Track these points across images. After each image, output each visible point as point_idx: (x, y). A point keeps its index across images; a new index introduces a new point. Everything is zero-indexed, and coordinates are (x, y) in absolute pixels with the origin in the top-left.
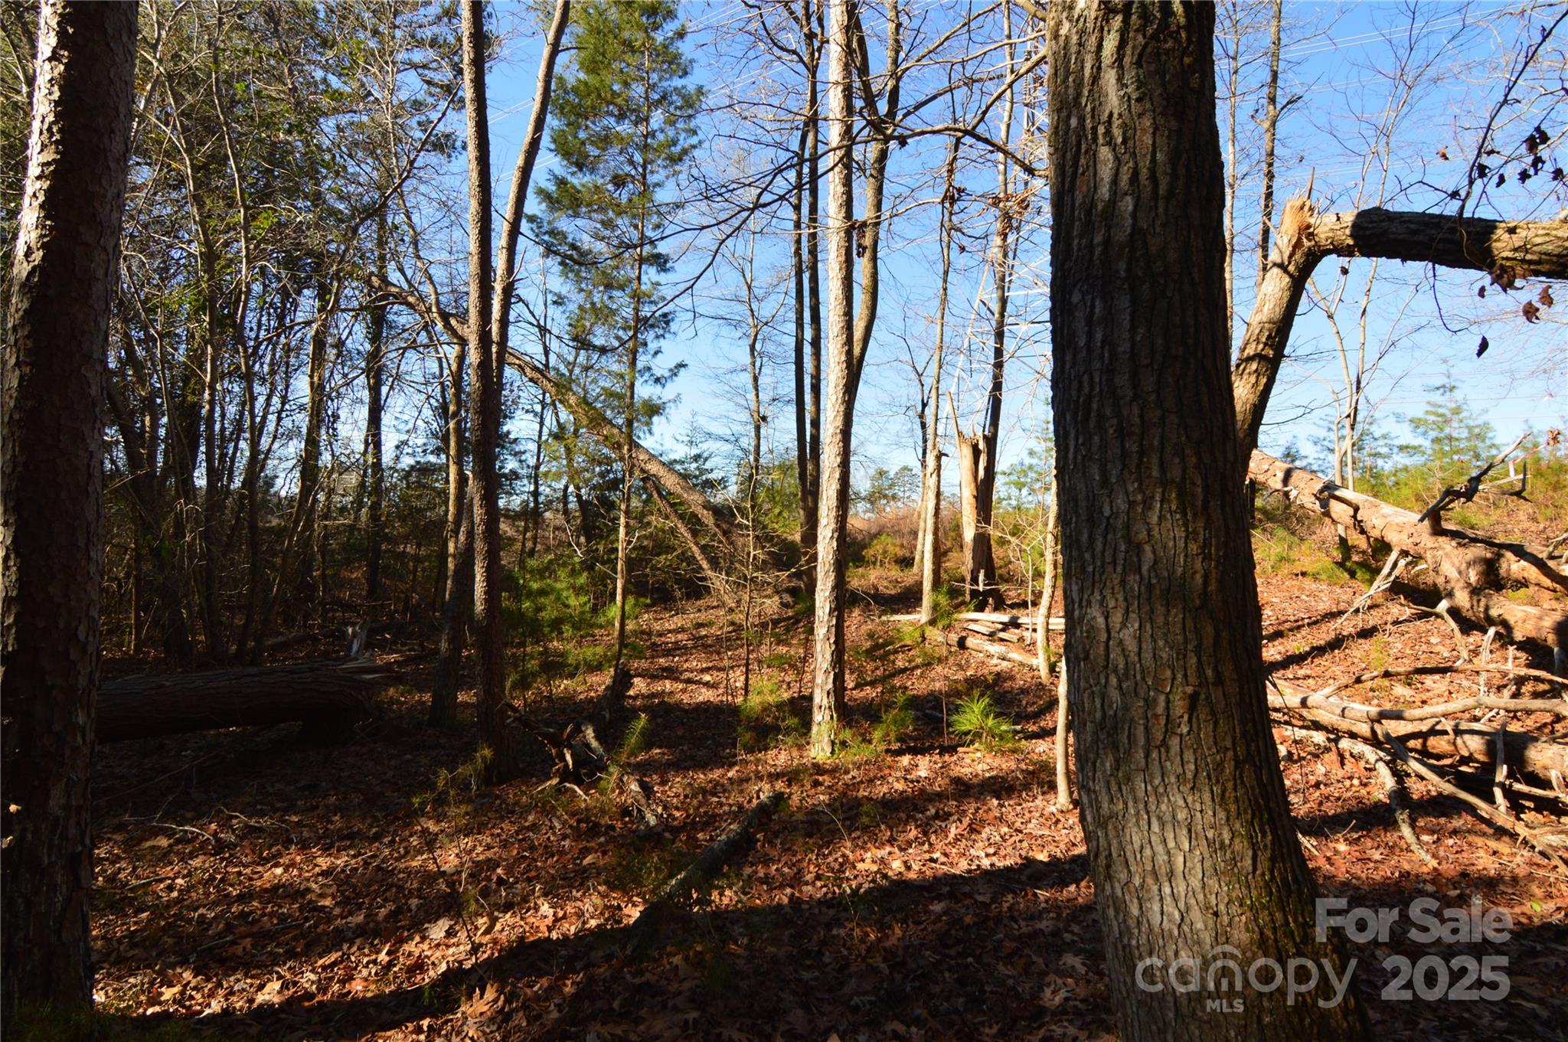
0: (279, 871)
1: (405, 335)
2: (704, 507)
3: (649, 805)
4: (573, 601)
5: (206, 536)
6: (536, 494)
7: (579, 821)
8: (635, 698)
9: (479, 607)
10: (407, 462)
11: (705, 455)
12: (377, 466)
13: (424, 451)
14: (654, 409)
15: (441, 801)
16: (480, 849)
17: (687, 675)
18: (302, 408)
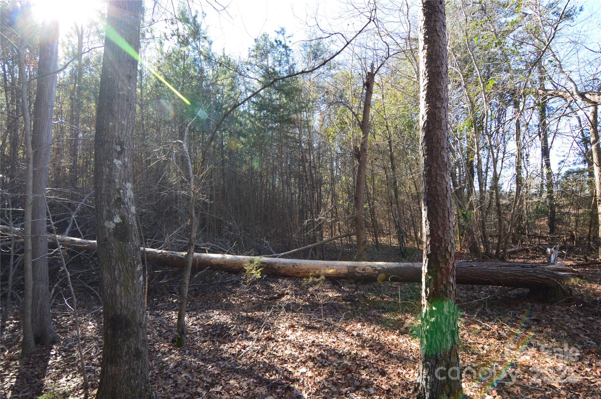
0: (528, 358)
5: (481, 209)
10: (565, 170)
13: (574, 163)
18: (512, 155)
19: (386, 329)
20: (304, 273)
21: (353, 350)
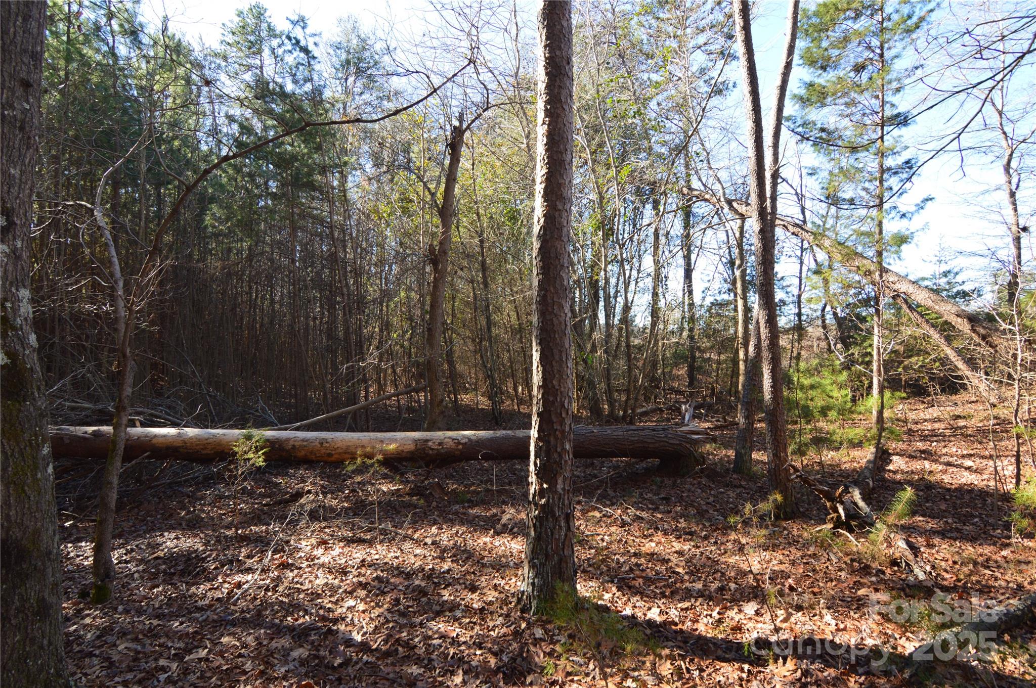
0: (653, 544)
1: (705, 219)
2: (958, 316)
3: (917, 562)
4: (835, 394)
5: (606, 352)
6: (799, 315)
7: (852, 560)
8: (895, 472)
9: (767, 395)
10: (709, 301)
11: (955, 270)
12: (691, 305)
13: (720, 293)
14: (902, 240)
15: (746, 523)
16: (775, 562)
17: (945, 459)
18: (649, 275)
19: (475, 531)
20: (340, 454)
21: (427, 564)
